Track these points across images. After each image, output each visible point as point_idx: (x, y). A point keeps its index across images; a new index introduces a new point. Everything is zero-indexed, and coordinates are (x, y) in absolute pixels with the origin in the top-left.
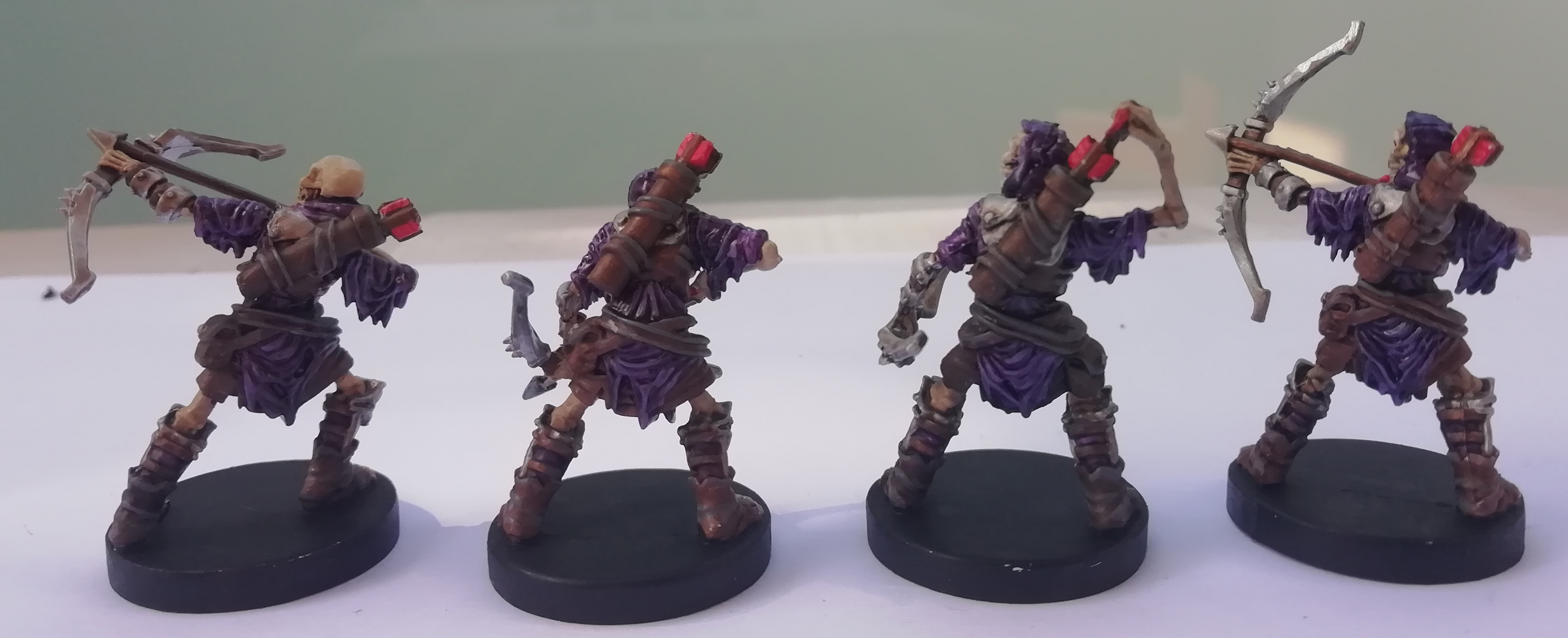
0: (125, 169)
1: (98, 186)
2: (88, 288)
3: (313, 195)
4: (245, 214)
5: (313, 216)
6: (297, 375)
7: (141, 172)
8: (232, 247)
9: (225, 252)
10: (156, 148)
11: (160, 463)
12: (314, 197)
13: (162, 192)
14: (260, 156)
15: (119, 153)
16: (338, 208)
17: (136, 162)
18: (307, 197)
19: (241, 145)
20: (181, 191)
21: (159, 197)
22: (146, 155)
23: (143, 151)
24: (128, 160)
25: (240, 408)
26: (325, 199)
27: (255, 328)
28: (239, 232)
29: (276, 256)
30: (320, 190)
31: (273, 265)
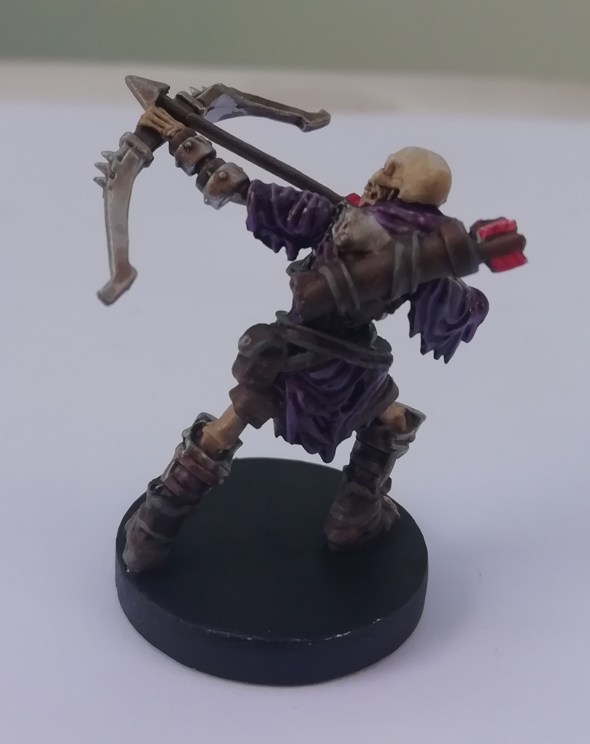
0: (169, 133)
1: (138, 152)
2: (127, 288)
3: (387, 196)
4: (307, 212)
5: (390, 225)
6: (345, 409)
7: (189, 141)
8: (286, 247)
9: (277, 250)
10: (200, 108)
11: (184, 485)
12: (389, 199)
13: (212, 171)
14: (305, 125)
15: (161, 111)
16: (422, 219)
17: (180, 125)
18: (379, 196)
19: (287, 110)
20: (234, 172)
21: (209, 177)
22: (190, 117)
23: (187, 111)
24: (172, 122)
25: (277, 437)
26: (404, 204)
27: (303, 350)
28: (297, 232)
29: (346, 273)
30: (397, 191)
31: (342, 285)
